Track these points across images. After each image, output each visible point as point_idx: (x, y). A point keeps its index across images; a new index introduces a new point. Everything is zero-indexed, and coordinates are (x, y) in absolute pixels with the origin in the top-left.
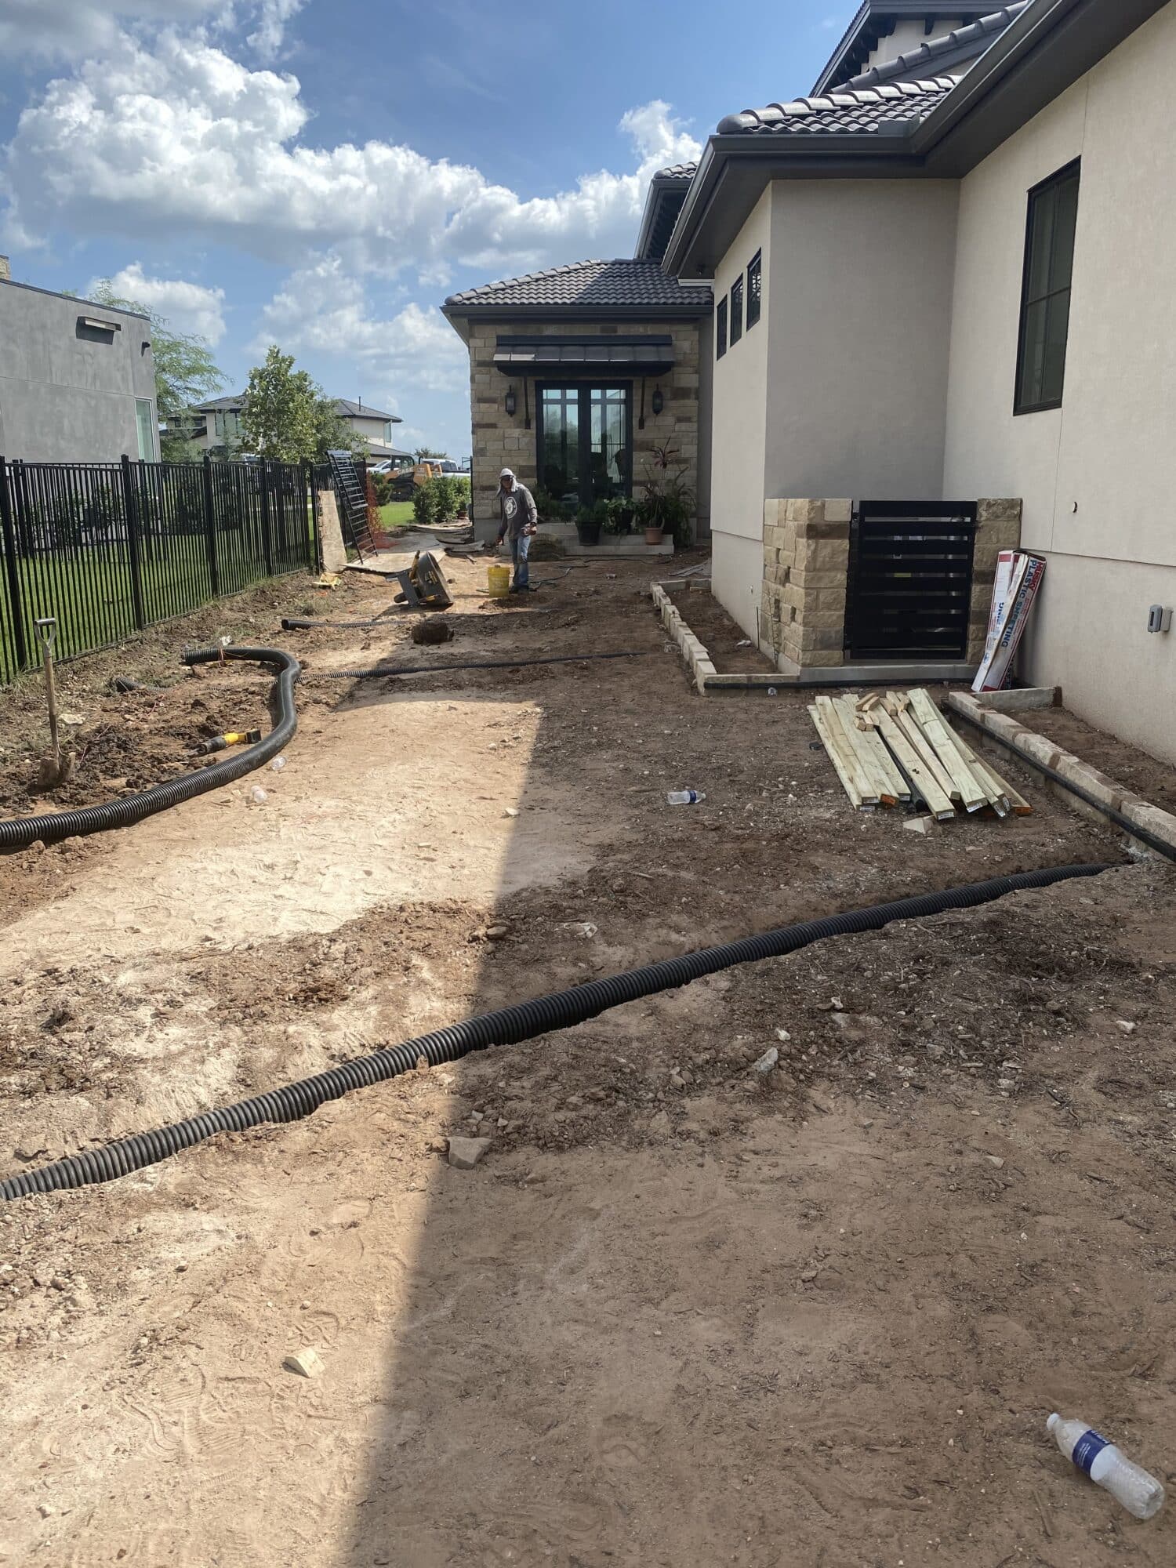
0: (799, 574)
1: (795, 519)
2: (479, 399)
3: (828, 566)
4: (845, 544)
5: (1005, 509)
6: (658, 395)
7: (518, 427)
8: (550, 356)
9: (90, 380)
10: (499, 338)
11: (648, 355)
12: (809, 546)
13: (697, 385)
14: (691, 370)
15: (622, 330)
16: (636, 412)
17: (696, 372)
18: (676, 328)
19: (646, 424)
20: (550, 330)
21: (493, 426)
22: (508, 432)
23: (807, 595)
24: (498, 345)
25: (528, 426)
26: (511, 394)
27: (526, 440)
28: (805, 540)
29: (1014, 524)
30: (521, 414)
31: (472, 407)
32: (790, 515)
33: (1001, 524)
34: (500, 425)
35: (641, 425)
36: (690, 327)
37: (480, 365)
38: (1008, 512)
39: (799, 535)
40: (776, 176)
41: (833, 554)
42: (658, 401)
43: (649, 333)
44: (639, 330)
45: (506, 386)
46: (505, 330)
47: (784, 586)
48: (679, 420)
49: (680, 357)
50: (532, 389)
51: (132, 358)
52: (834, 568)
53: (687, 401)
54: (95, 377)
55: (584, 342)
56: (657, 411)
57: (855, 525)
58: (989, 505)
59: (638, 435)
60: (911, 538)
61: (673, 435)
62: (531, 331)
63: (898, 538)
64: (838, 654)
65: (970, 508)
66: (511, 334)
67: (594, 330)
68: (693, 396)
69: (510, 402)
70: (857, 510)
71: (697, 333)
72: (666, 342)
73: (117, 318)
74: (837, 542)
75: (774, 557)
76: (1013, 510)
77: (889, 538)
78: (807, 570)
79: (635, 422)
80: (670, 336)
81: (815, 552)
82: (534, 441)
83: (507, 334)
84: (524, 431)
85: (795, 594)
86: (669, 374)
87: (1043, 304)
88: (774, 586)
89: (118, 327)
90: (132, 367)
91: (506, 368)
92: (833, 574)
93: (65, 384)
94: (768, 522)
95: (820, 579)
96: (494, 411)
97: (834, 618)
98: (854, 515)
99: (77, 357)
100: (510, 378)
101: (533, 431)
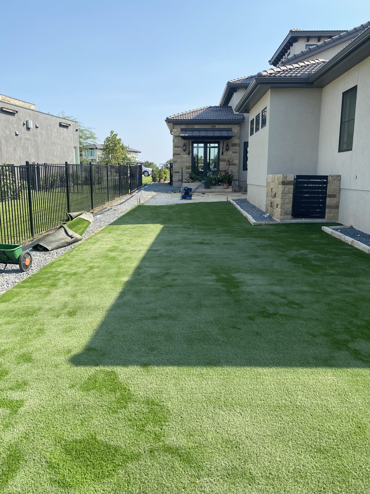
0: (279, 195)
1: (278, 180)
2: (175, 146)
3: (287, 193)
4: (292, 187)
5: (336, 178)
6: (227, 145)
7: (186, 155)
8: (196, 134)
9: (62, 140)
10: (181, 129)
11: (225, 134)
12: (282, 187)
13: (239, 142)
14: (237, 138)
15: (217, 127)
16: (221, 150)
17: (239, 139)
18: (233, 126)
19: (224, 154)
20: (196, 127)
21: (179, 154)
22: (183, 156)
23: (282, 200)
24: (181, 131)
25: (189, 154)
26: (185, 145)
27: (189, 158)
28: (281, 186)
29: (339, 182)
30: (187, 151)
31: (173, 149)
32: (276, 179)
33: (335, 182)
34: (181, 154)
35: (222, 154)
36: (237, 126)
37: (175, 137)
38: (337, 179)
39: (279, 184)
40: (272, 88)
41: (289, 189)
42: (228, 147)
43: (225, 127)
44: (222, 127)
45: (183, 143)
46: (183, 127)
47: (274, 198)
48: (233, 153)
49: (234, 134)
50: (191, 143)
51: (73, 134)
52: (289, 193)
53: (235, 147)
54: (63, 139)
55: (206, 130)
56: (227, 150)
57: (295, 182)
58: (332, 177)
59: (221, 157)
60: (309, 185)
61: (232, 157)
62: (191, 127)
63: (306, 185)
64: (290, 216)
65: (326, 177)
66: (185, 128)
67: (209, 127)
68: (238, 146)
69: (184, 147)
70: (295, 177)
71: (239, 127)
72: (230, 130)
73: (69, 123)
74: (290, 186)
75: (270, 190)
76: (338, 178)
77: (303, 185)
78: (282, 193)
79: (221, 153)
80: (231, 128)
81: (284, 189)
82: (191, 158)
83: (184, 128)
84: (188, 156)
85: (278, 200)
86: (230, 140)
87: (347, 123)
88: (270, 199)
89: (70, 125)
90: (73, 137)
91: (183, 138)
92: (289, 195)
93: (55, 141)
94: (268, 181)
95: (285, 196)
96: (179, 150)
97: (289, 207)
98: (295, 179)
99: (59, 134)
100: (184, 141)
101: (191, 156)
